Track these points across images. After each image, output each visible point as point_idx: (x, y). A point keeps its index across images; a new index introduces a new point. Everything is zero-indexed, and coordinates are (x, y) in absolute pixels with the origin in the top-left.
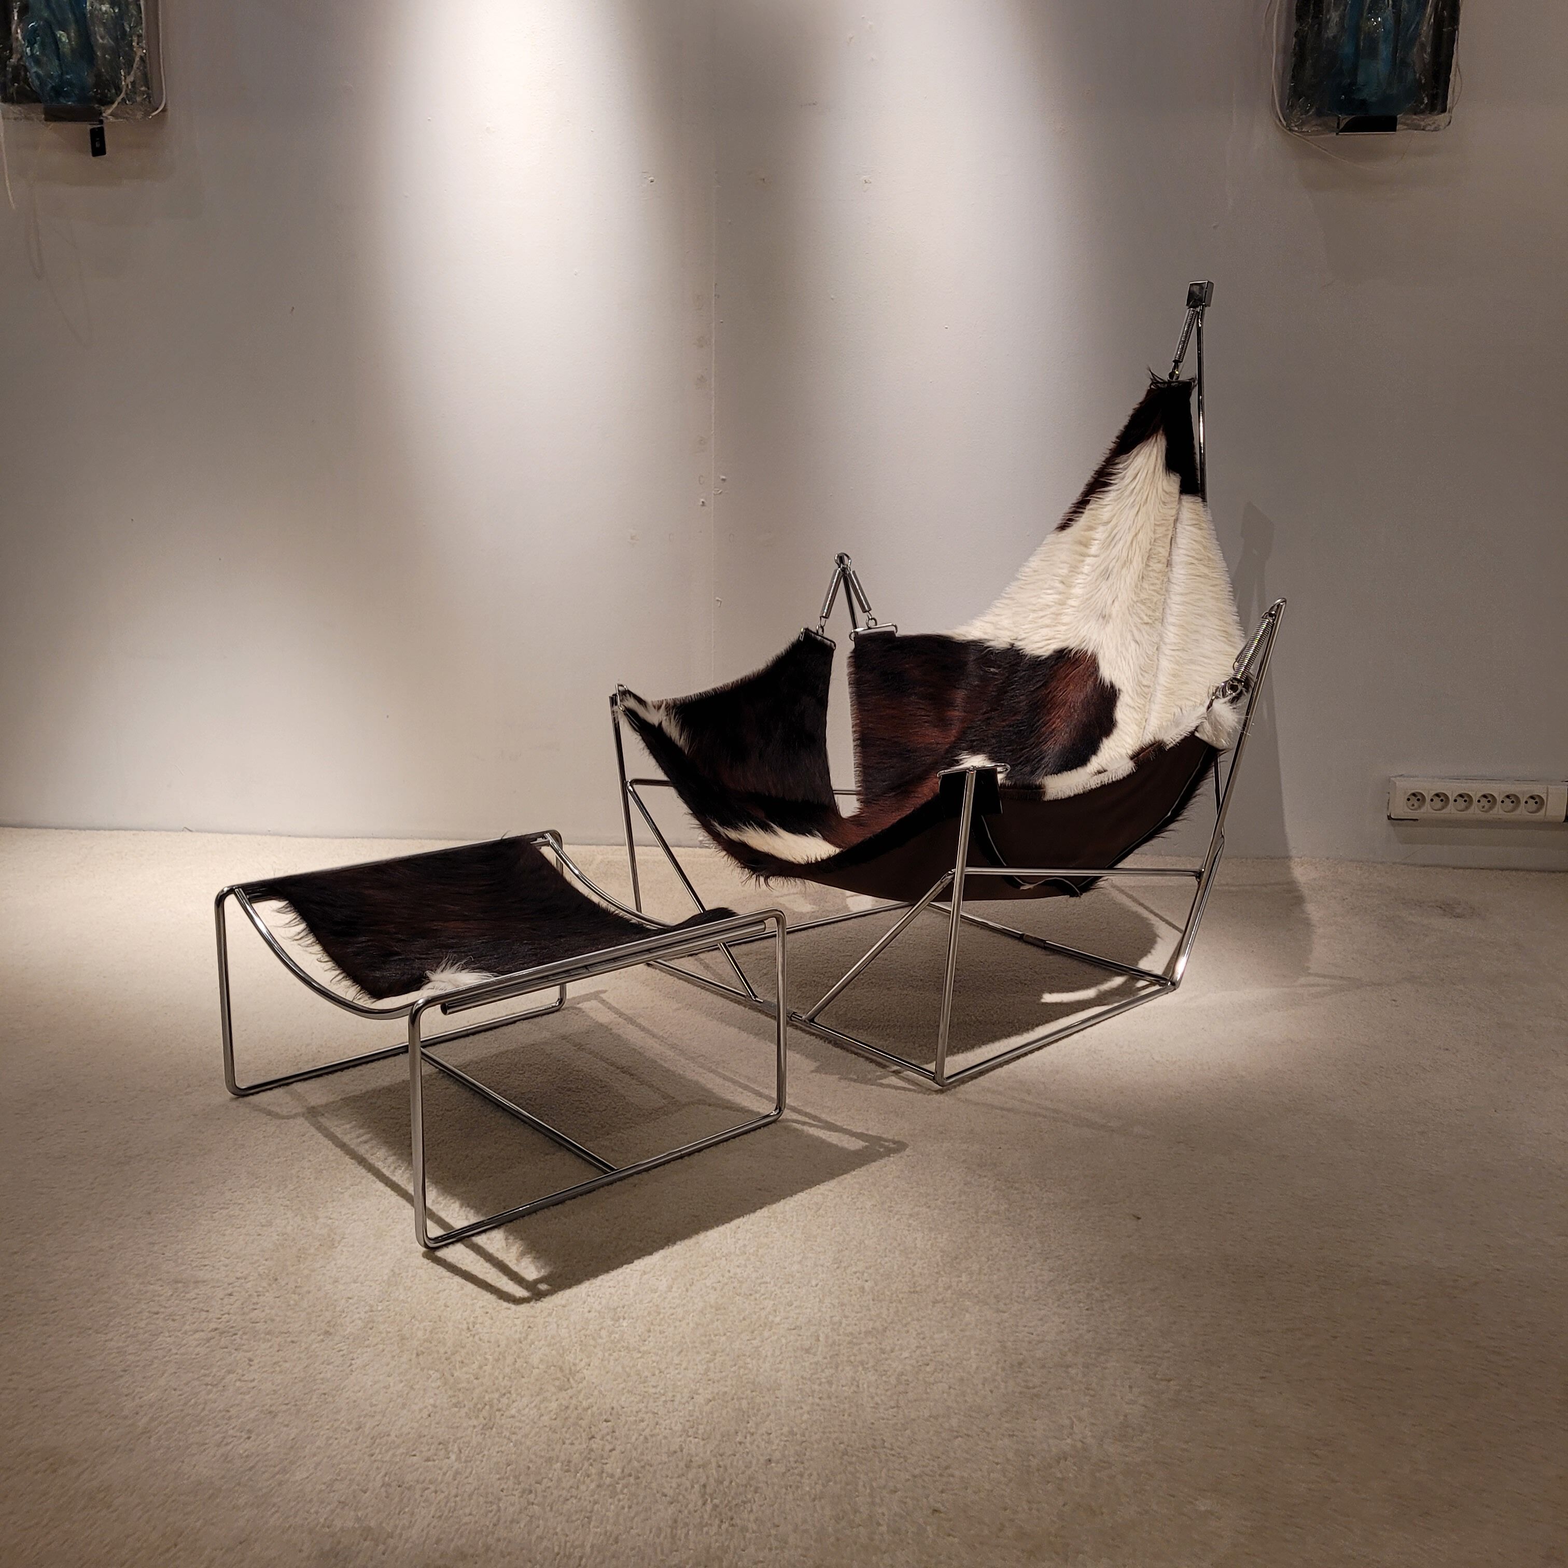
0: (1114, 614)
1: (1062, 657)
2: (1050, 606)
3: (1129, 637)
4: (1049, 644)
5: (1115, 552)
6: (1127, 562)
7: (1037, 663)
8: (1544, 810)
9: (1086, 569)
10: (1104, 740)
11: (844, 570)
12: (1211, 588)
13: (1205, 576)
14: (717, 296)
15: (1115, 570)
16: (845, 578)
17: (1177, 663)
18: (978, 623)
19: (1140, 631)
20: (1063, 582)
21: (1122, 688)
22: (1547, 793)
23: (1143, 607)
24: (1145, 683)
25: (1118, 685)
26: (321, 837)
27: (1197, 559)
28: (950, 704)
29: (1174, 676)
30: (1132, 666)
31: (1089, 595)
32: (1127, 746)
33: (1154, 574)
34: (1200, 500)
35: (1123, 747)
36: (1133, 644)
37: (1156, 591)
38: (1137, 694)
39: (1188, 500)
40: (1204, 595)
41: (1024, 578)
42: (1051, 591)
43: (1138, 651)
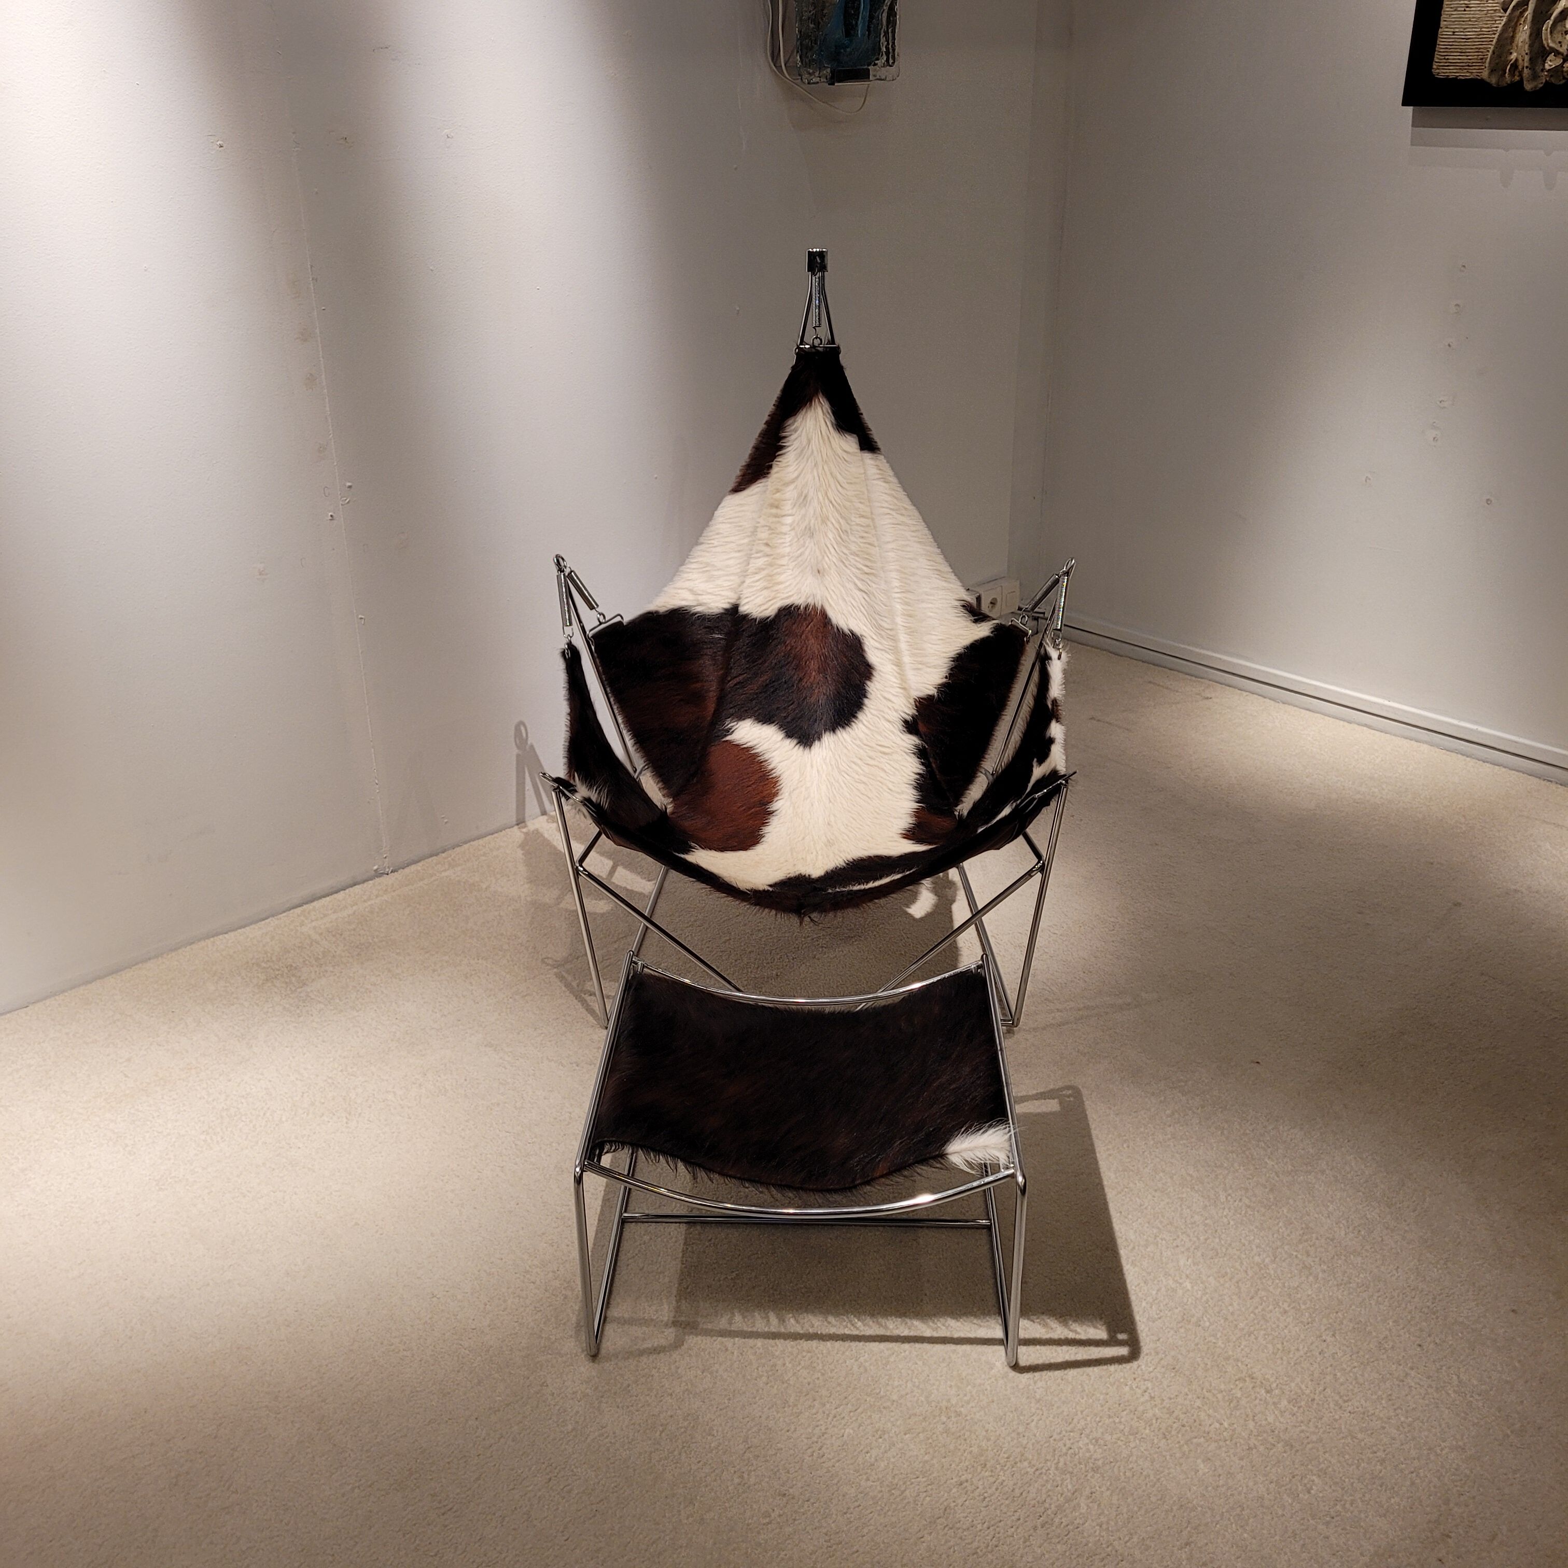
0: (827, 566)
1: (788, 613)
2: (763, 569)
3: (852, 587)
4: (772, 605)
5: (811, 510)
6: (825, 520)
7: (767, 624)
9: (786, 529)
10: (868, 683)
11: (564, 573)
12: (913, 534)
13: (905, 524)
14: (314, 279)
15: (816, 528)
16: (567, 580)
17: (907, 604)
19: (863, 580)
20: (767, 545)
21: (864, 634)
23: (857, 558)
24: (886, 626)
25: (858, 631)
27: (891, 509)
29: (911, 616)
30: (865, 612)
31: (799, 552)
32: (895, 685)
33: (862, 529)
34: (882, 457)
35: (892, 687)
36: (858, 593)
37: (869, 544)
38: (882, 637)
39: (867, 456)
40: (909, 540)
41: (709, 542)
42: (758, 555)
43: (866, 597)
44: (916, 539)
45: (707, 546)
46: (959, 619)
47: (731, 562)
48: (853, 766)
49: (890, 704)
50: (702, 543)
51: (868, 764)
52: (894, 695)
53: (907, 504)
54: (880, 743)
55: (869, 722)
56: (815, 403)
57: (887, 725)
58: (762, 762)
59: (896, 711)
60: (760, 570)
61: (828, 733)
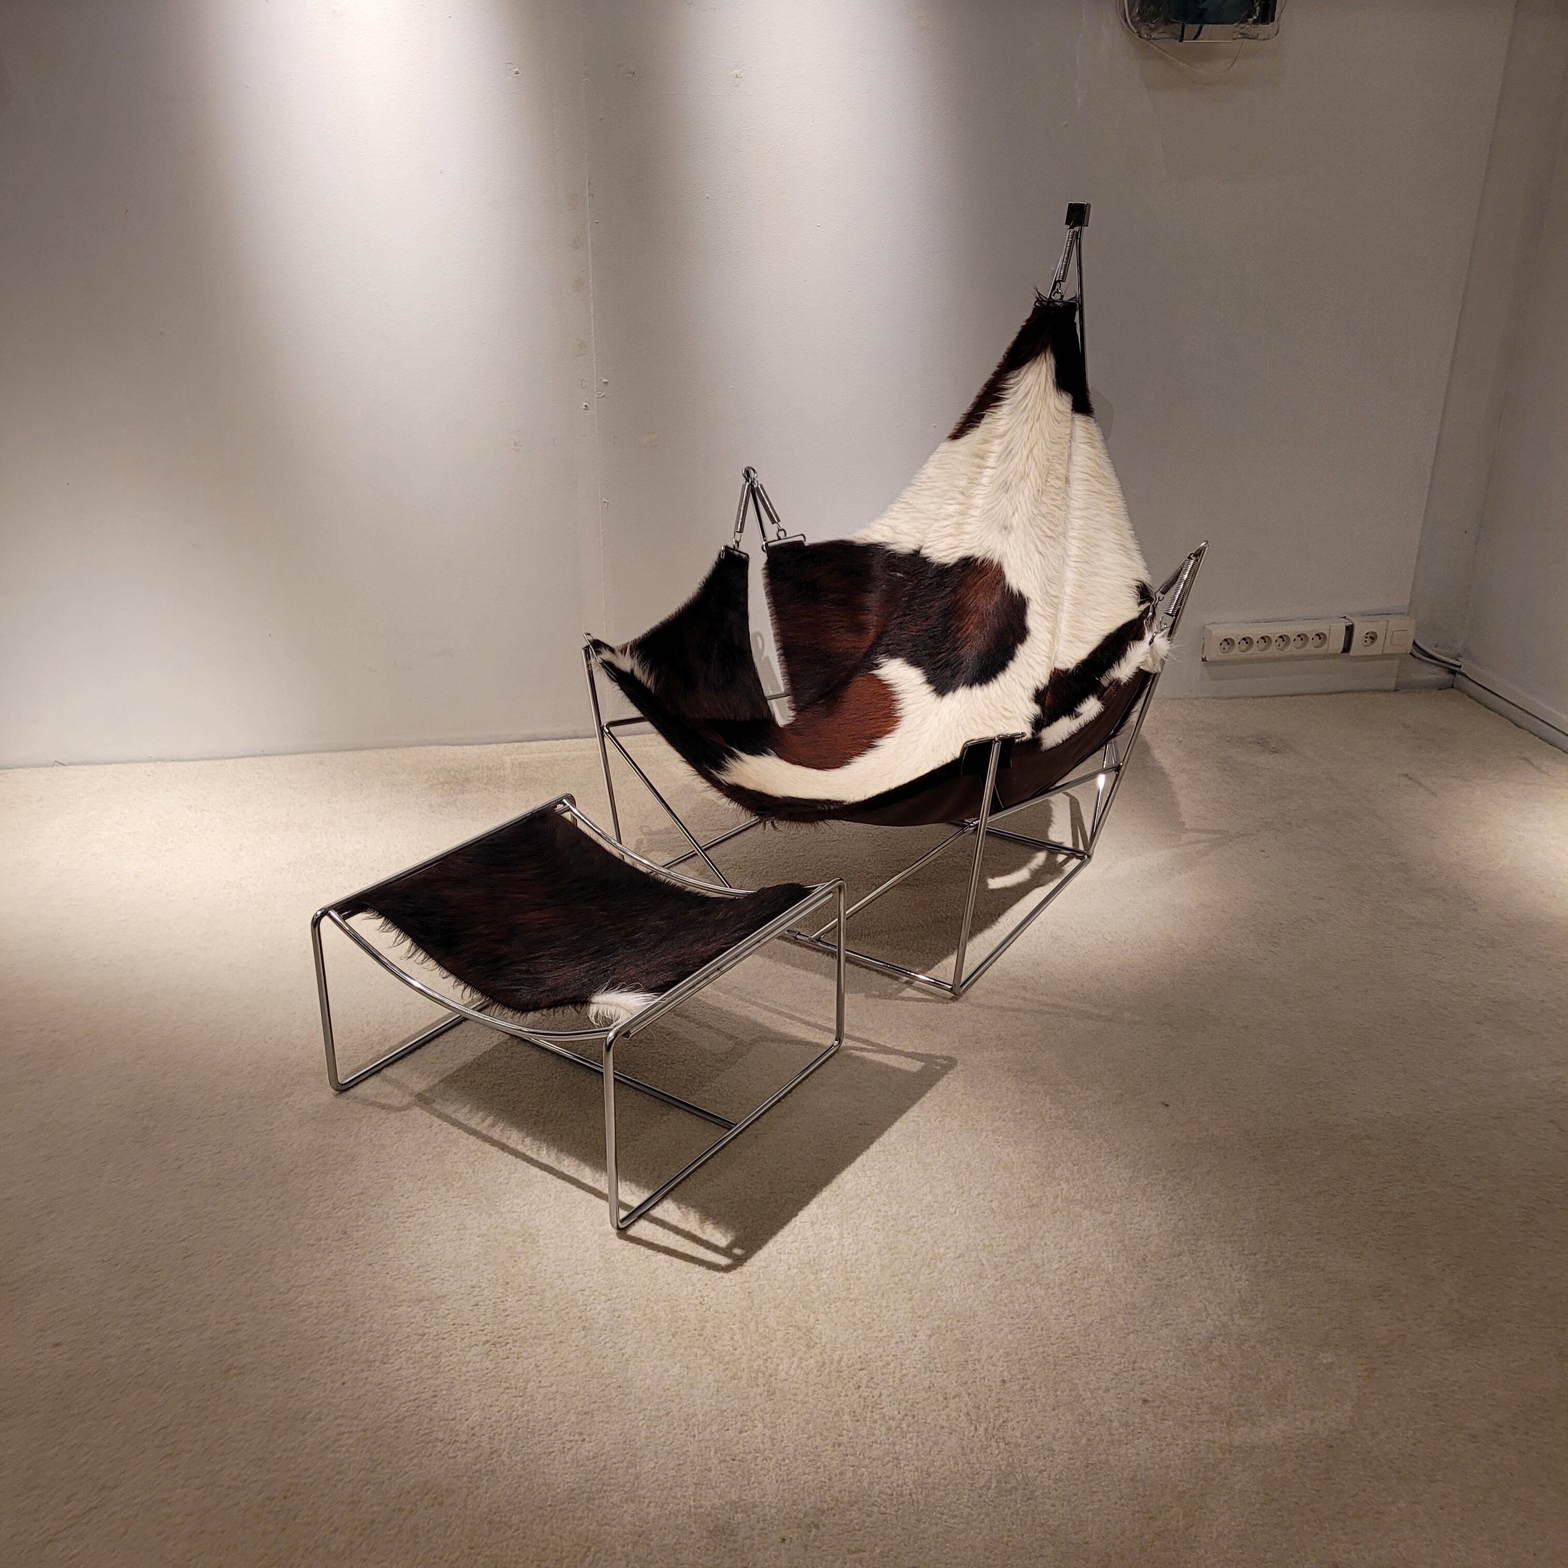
0: (1015, 524)
1: (968, 565)
2: (953, 517)
3: (1033, 548)
4: (954, 553)
5: (1012, 466)
6: (1024, 477)
7: (944, 571)
8: (1326, 644)
9: (985, 481)
10: (1019, 646)
11: (751, 485)
12: (1107, 504)
13: (1102, 493)
14: (591, 195)
15: (1014, 483)
16: (754, 492)
17: (1081, 574)
18: (876, 525)
19: (1044, 543)
20: (962, 493)
21: (1031, 597)
22: (1330, 630)
23: (1044, 520)
24: (1053, 593)
25: (1026, 593)
26: (209, 759)
27: (1091, 476)
28: (862, 609)
29: (1080, 587)
30: (1038, 576)
31: (991, 506)
32: (1042, 653)
33: (1054, 490)
34: (1092, 420)
35: (1039, 654)
36: (1037, 555)
37: (1057, 507)
38: (1046, 603)
39: (1080, 419)
40: (1101, 510)
41: (919, 484)
42: (952, 502)
43: (1043, 561)
44: (1109, 510)
45: (918, 488)
46: (1129, 599)
47: (932, 506)
48: (972, 722)
49: (1030, 671)
50: (912, 485)
52: (1038, 663)
53: (1108, 472)
54: (1005, 706)
55: (1005, 684)
56: (1042, 358)
57: (1020, 690)
58: (894, 701)
59: (1033, 679)
60: (950, 516)
61: (964, 687)
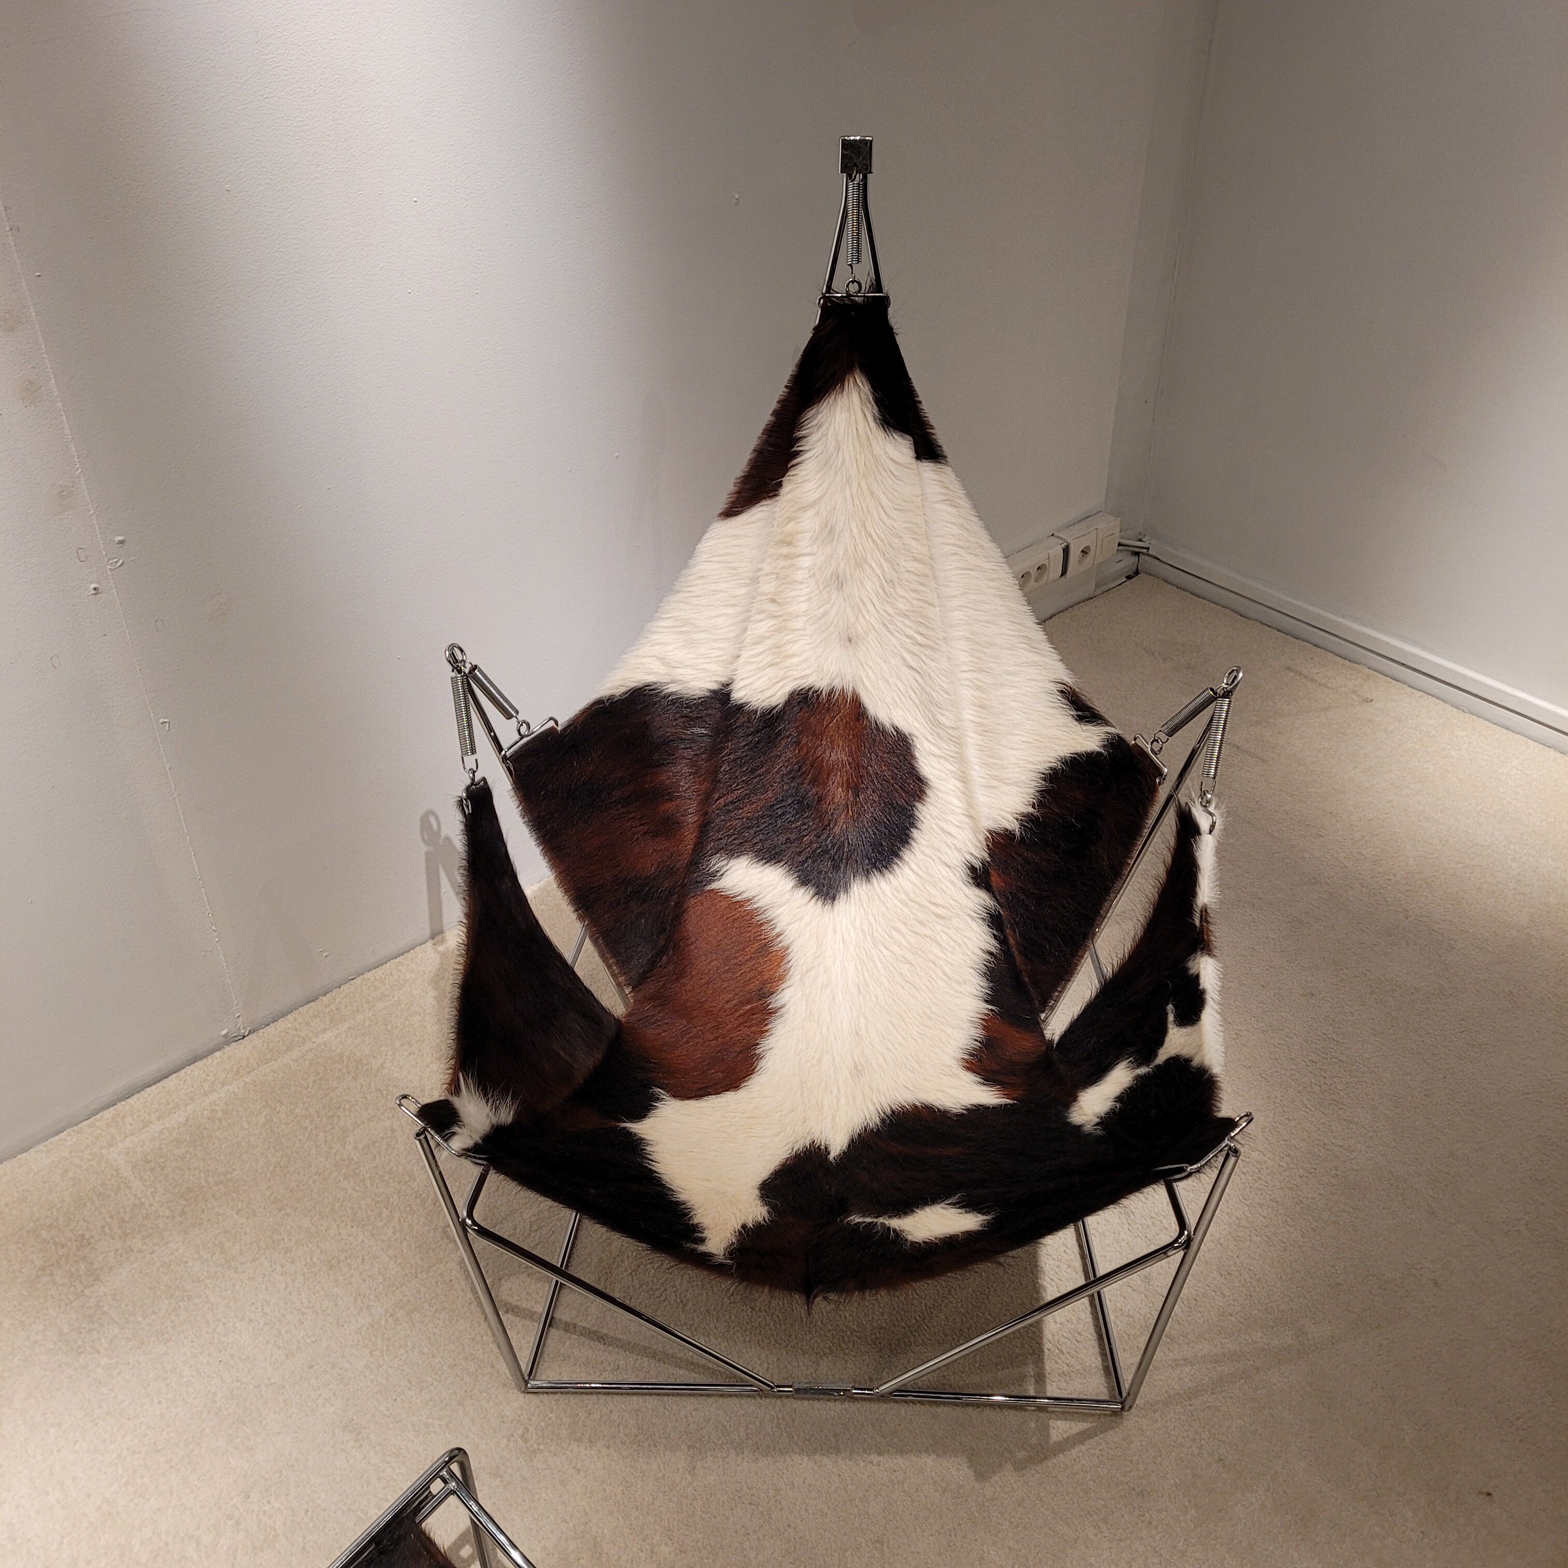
0: (863, 632)
1: (806, 701)
2: (768, 638)
3: (899, 663)
4: (779, 689)
5: (840, 549)
6: (860, 563)
7: (772, 718)
9: (802, 576)
10: (919, 806)
11: (462, 671)
12: (991, 584)
13: (980, 570)
15: (848, 576)
16: (468, 679)
17: (978, 688)
18: (636, 658)
19: (915, 654)
20: (773, 601)
21: (915, 732)
22: (1052, 556)
23: (907, 622)
24: (946, 722)
25: (904, 727)
27: (959, 546)
28: (659, 794)
29: (982, 707)
30: (917, 701)
31: (822, 610)
32: (957, 810)
33: (916, 578)
34: (948, 470)
35: (954, 813)
36: (907, 672)
37: (926, 602)
38: (941, 738)
39: (927, 469)
40: (986, 594)
41: (689, 589)
42: (761, 617)
43: (919, 679)
44: (995, 592)
45: (686, 595)
46: (1055, 711)
47: (721, 621)
48: (895, 934)
49: (949, 840)
50: (678, 592)
51: (916, 933)
53: (983, 538)
54: (933, 900)
55: (917, 865)
56: (849, 385)
57: (944, 871)
58: (762, 925)
59: (959, 851)
60: (763, 638)
61: (858, 881)
